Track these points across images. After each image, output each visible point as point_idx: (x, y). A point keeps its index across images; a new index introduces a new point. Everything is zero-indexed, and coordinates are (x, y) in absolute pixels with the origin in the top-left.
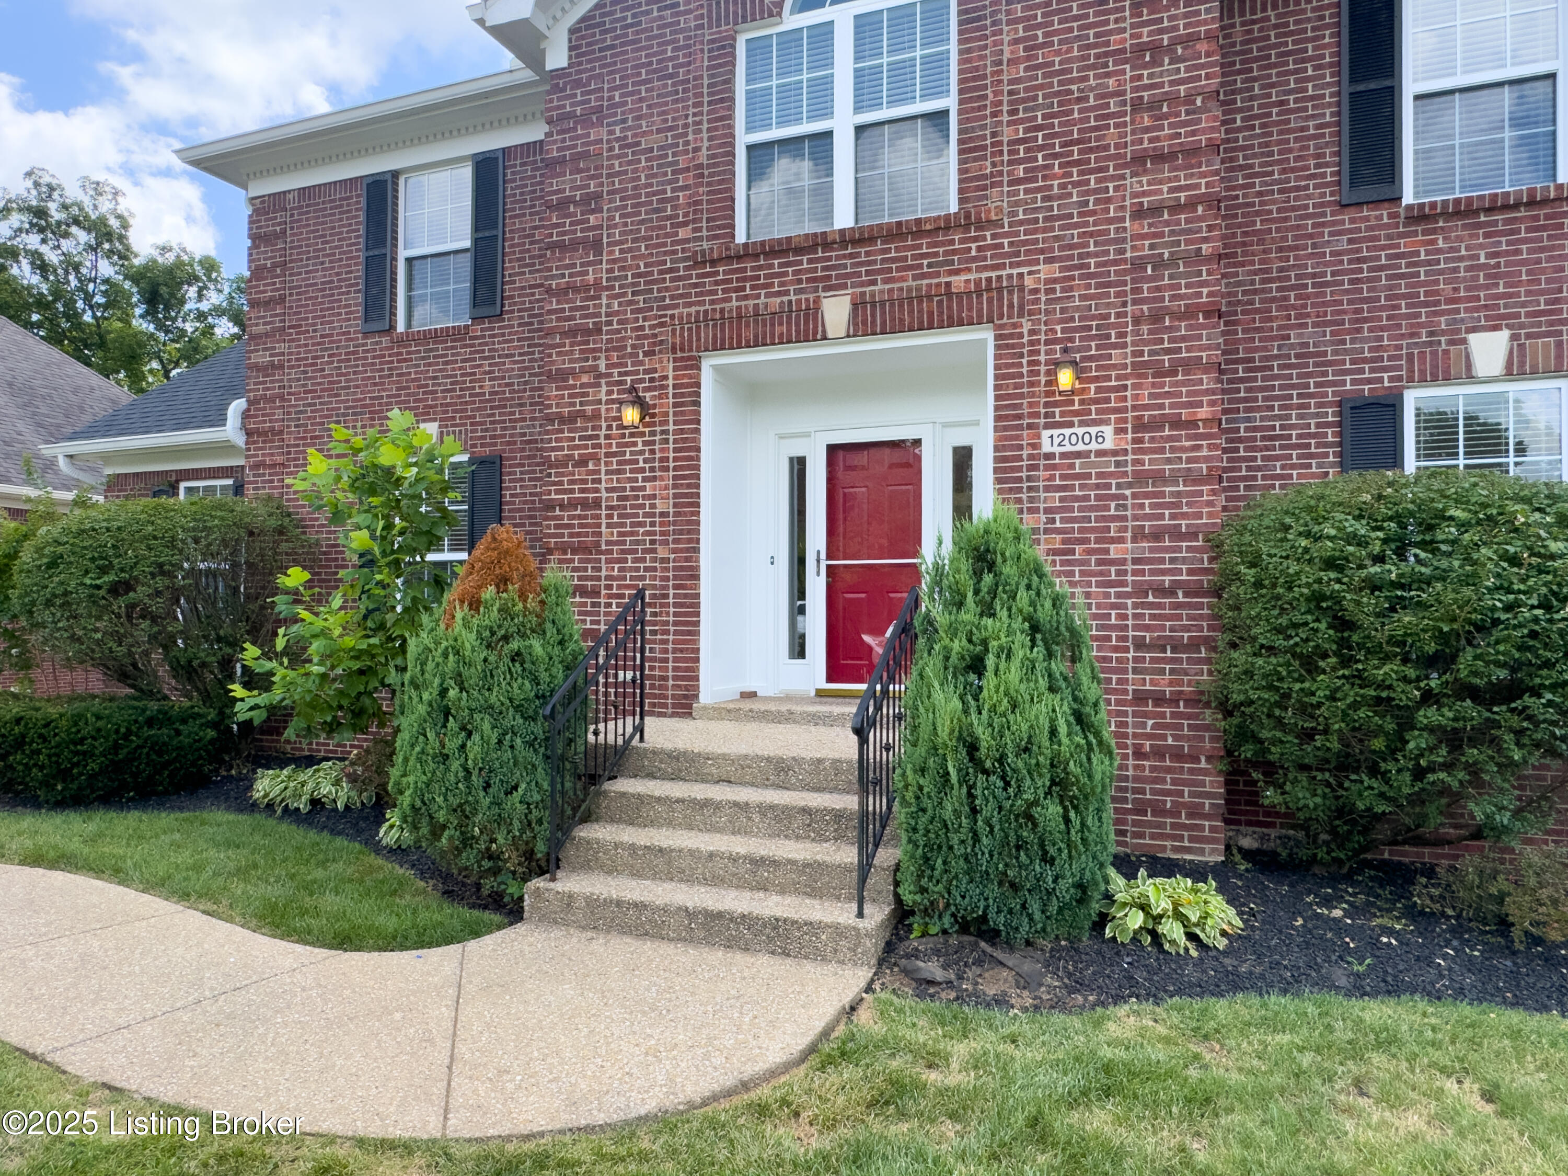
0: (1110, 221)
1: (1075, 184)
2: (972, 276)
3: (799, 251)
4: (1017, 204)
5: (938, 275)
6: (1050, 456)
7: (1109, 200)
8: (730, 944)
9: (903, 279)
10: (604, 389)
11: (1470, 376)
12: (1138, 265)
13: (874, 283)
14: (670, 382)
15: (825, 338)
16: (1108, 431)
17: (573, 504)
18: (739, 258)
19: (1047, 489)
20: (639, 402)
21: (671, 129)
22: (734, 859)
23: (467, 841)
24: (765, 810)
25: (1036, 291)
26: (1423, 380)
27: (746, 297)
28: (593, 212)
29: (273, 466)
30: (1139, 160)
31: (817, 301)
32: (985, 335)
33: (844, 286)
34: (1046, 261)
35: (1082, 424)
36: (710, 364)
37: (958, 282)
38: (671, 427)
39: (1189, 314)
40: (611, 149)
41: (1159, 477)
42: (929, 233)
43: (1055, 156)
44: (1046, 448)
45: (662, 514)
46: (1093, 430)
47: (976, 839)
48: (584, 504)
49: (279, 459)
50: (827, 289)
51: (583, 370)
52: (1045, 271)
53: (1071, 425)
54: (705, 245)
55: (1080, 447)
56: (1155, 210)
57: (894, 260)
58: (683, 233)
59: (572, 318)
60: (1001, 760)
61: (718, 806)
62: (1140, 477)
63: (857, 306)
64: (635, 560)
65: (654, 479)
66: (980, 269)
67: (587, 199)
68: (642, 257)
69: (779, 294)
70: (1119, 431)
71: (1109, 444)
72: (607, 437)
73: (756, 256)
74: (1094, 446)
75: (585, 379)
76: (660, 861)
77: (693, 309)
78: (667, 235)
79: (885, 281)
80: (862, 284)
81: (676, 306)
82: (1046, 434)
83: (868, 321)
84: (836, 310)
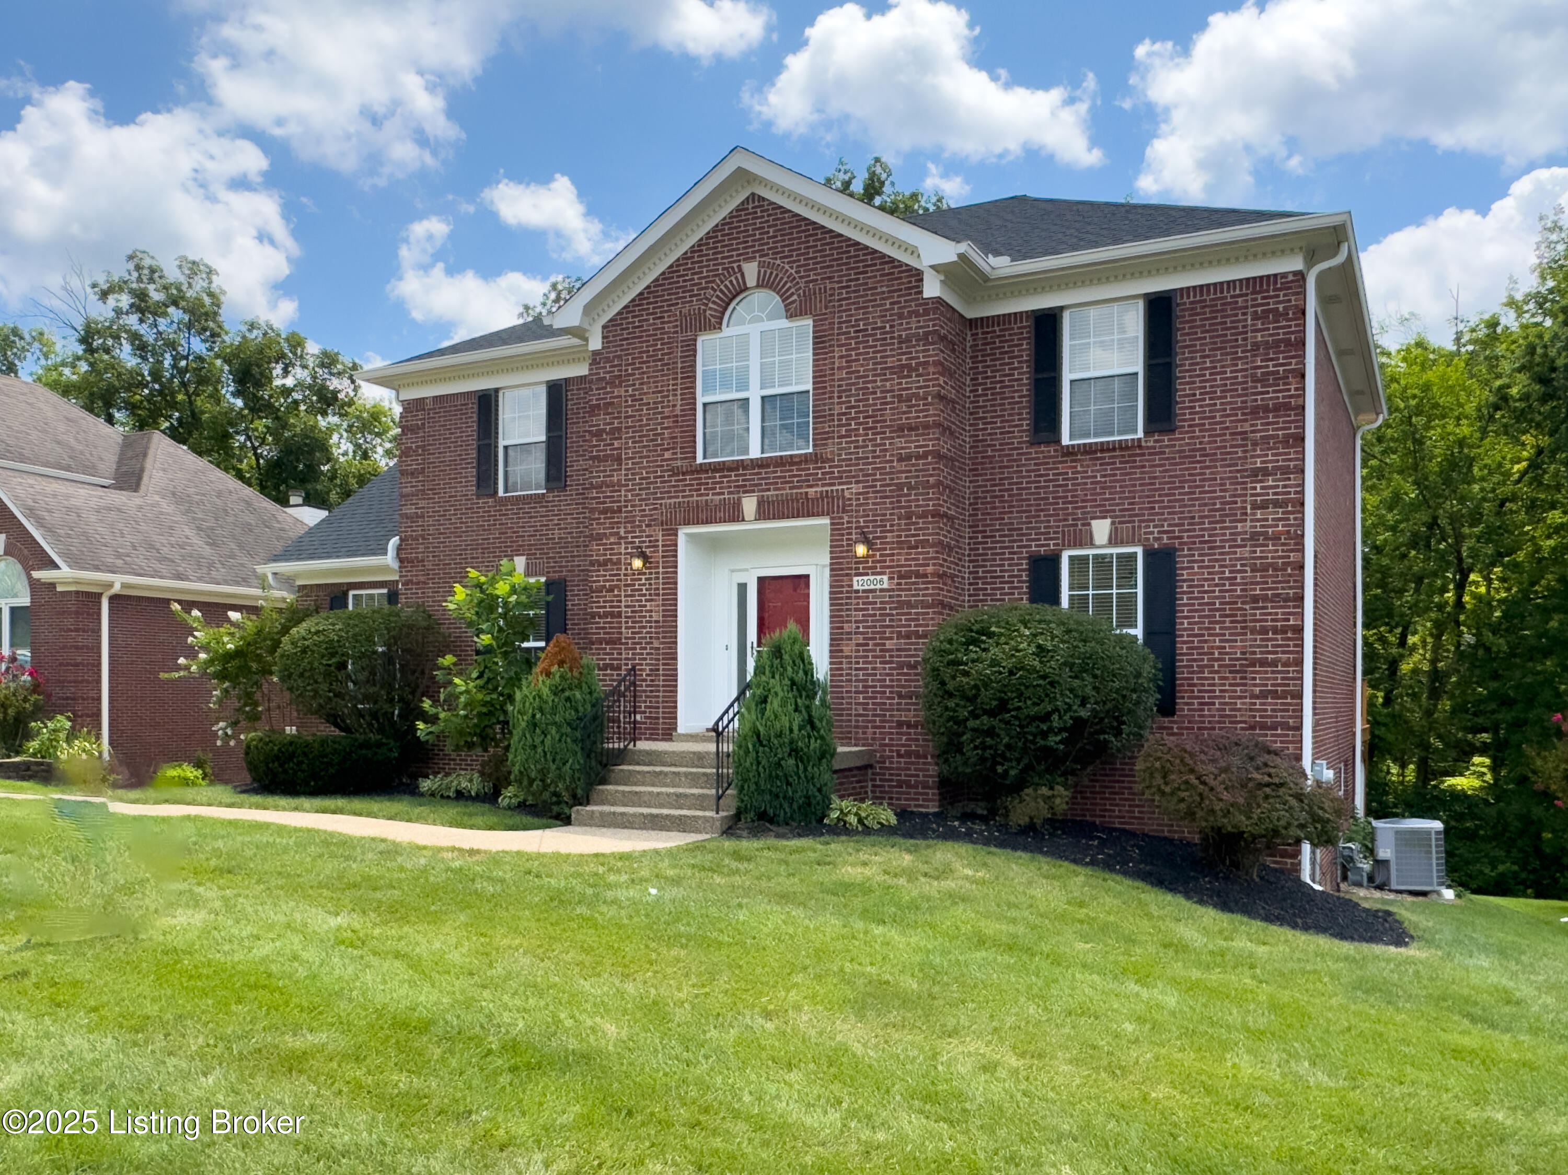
0: (887, 462)
1: (871, 440)
2: (819, 489)
3: (730, 469)
4: (841, 449)
5: (801, 487)
6: (857, 591)
7: (886, 450)
8: (661, 829)
9: (784, 489)
10: (623, 546)
11: (1092, 544)
12: (900, 487)
13: (769, 490)
14: (660, 543)
15: (743, 520)
16: (885, 578)
17: (606, 615)
18: (698, 472)
19: (856, 610)
20: (643, 556)
21: (660, 392)
22: (668, 795)
23: (545, 787)
24: (686, 775)
25: (850, 499)
26: (1069, 546)
27: (701, 495)
28: (616, 439)
29: (418, 583)
30: (901, 429)
31: (739, 499)
32: (826, 521)
33: (753, 491)
34: (857, 482)
35: (873, 574)
36: (684, 532)
37: (811, 491)
38: (661, 570)
39: (924, 515)
40: (627, 402)
41: (909, 604)
42: (800, 463)
43: (861, 424)
44: (856, 587)
45: (656, 622)
46: (878, 577)
47: (759, 775)
48: (612, 615)
49: (422, 579)
50: (745, 492)
51: (612, 534)
52: (855, 488)
53: (867, 574)
54: (679, 463)
55: (872, 587)
56: (909, 457)
57: (779, 477)
58: (667, 455)
59: (605, 503)
61: (666, 774)
62: (901, 605)
63: (760, 503)
64: (641, 649)
65: (652, 600)
66: (823, 485)
67: (612, 432)
68: (644, 468)
69: (719, 494)
70: (891, 578)
71: (885, 586)
72: (625, 575)
73: (706, 472)
74: (878, 586)
75: (612, 540)
76: (635, 798)
77: (673, 501)
78: (658, 456)
79: (775, 489)
80: (763, 491)
81: (663, 498)
82: (855, 579)
83: (766, 512)
84: (749, 505)
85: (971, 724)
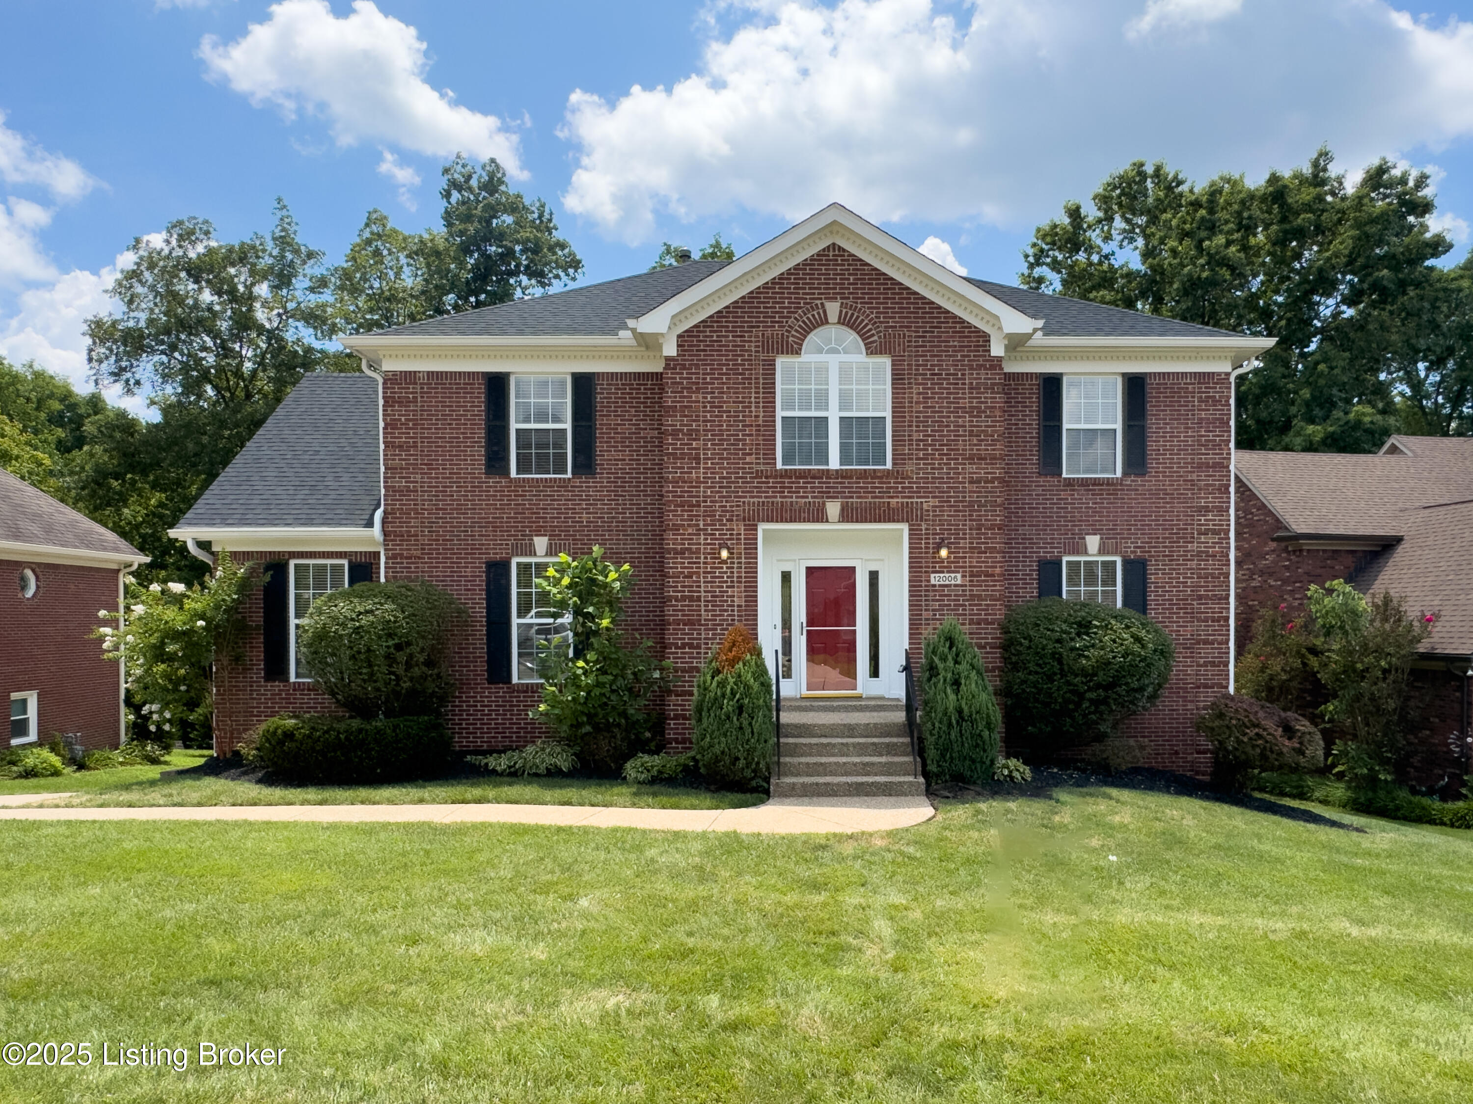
0: (960, 483)
1: (945, 464)
2: (900, 500)
3: (814, 477)
4: (920, 469)
5: (882, 497)
6: (934, 586)
7: (959, 473)
8: (867, 795)
9: (867, 497)
10: (702, 537)
11: (1085, 553)
12: (971, 504)
13: (852, 497)
14: (742, 537)
15: (827, 521)
16: (959, 576)
17: (684, 598)
18: (779, 477)
19: (933, 600)
21: (741, 402)
22: (855, 765)
24: (854, 745)
25: (928, 511)
26: (1067, 553)
27: (785, 497)
28: (695, 440)
29: (409, 558)
30: (971, 458)
31: (824, 504)
32: (904, 528)
33: (837, 497)
34: (933, 497)
35: (948, 572)
36: (762, 527)
37: (892, 501)
38: (743, 560)
39: (992, 528)
40: (705, 407)
41: (980, 597)
42: (881, 478)
43: (937, 450)
44: (933, 582)
45: (739, 606)
46: (953, 575)
48: (691, 599)
49: (414, 553)
50: (828, 497)
51: (688, 525)
52: (933, 502)
53: (943, 572)
54: (762, 467)
55: (947, 582)
56: (978, 481)
57: (861, 488)
58: (749, 459)
59: (682, 497)
60: (971, 716)
61: (834, 745)
62: (972, 597)
63: (844, 508)
64: (722, 630)
65: (733, 587)
66: (903, 497)
67: (690, 433)
68: (724, 468)
69: (803, 497)
70: (963, 576)
71: (959, 582)
72: (705, 563)
73: (787, 477)
74: (953, 582)
75: (690, 531)
77: (756, 500)
78: (740, 459)
79: (858, 497)
80: (846, 497)
81: (745, 497)
82: (932, 575)
83: (847, 516)
84: (833, 508)
85: (1089, 695)
